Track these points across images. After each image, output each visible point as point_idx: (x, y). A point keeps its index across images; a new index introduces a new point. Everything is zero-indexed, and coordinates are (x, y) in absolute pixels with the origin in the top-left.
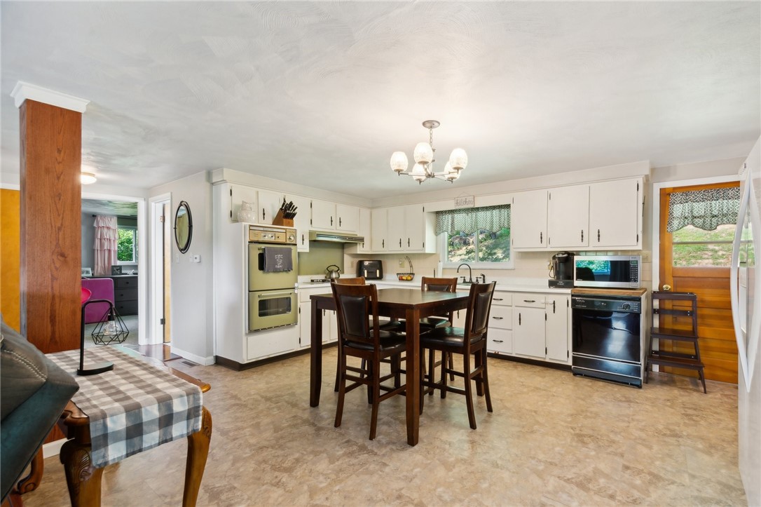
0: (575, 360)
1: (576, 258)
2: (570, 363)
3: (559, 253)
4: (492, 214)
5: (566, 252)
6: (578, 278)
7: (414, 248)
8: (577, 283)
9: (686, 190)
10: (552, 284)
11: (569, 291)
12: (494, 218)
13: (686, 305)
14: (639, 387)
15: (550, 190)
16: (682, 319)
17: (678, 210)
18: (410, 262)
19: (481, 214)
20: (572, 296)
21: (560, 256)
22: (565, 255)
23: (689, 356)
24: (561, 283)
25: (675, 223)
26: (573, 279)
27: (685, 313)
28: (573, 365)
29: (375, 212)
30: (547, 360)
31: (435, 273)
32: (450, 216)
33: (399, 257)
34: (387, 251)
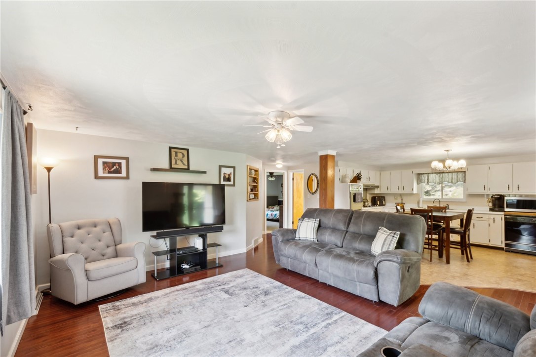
0: (507, 245)
1: (506, 198)
2: (503, 246)
3: (496, 195)
4: (452, 176)
5: (499, 195)
6: (507, 207)
7: (406, 191)
8: (506, 210)
10: (491, 210)
11: (503, 213)
12: (454, 178)
15: (489, 165)
20: (505, 215)
21: (496, 197)
22: (499, 196)
24: (497, 209)
26: (504, 208)
28: (505, 247)
29: (382, 173)
30: (490, 245)
31: (418, 203)
32: (426, 175)
33: (395, 195)
34: (389, 192)
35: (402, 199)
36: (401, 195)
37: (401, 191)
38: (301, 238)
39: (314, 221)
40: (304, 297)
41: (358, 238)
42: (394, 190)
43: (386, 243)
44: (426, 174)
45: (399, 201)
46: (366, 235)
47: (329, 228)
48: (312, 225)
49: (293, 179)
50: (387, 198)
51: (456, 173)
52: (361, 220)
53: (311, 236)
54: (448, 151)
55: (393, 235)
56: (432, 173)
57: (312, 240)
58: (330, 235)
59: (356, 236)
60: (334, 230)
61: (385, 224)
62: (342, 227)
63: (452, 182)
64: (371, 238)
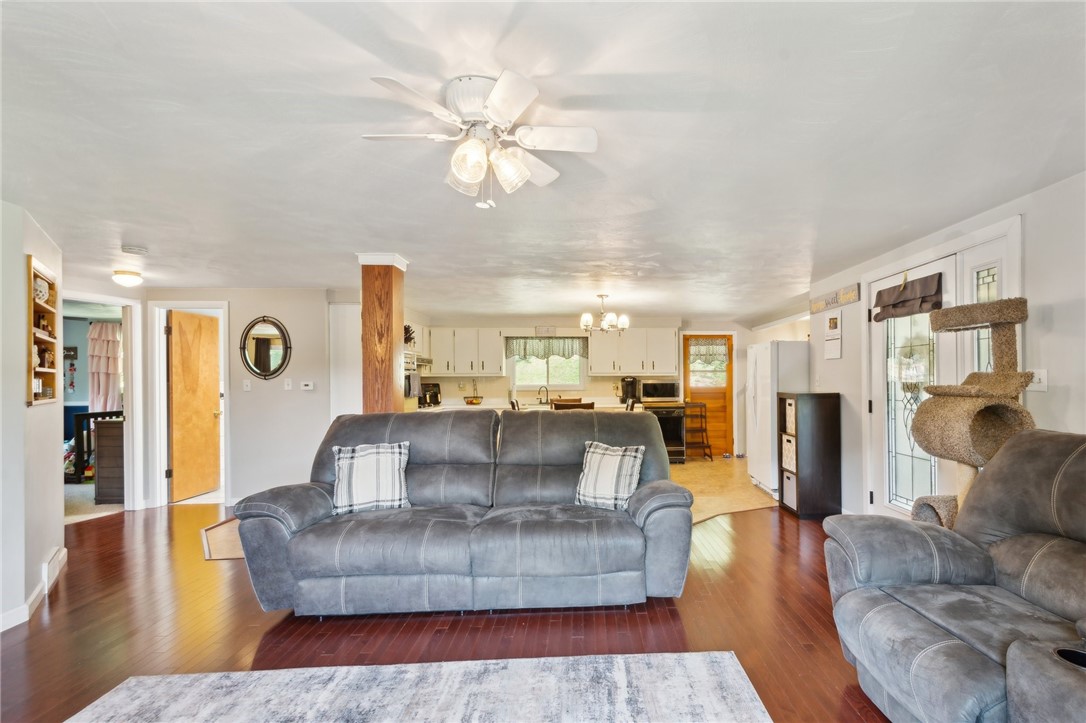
1: (640, 382)
3: (627, 377)
5: (631, 377)
6: (644, 395)
7: (488, 371)
8: (644, 399)
9: (697, 337)
12: (566, 348)
13: (697, 411)
14: (683, 463)
16: (695, 420)
17: (693, 349)
18: (475, 385)
19: (555, 342)
21: (626, 379)
22: (631, 379)
23: (699, 443)
25: (692, 358)
26: (638, 396)
27: (696, 416)
31: (510, 395)
32: (522, 341)
33: (459, 380)
34: (450, 373)
35: (475, 389)
36: (474, 380)
37: (477, 372)
38: (355, 508)
39: (397, 450)
40: (486, 671)
41: (535, 475)
42: (463, 370)
43: (624, 472)
44: (521, 338)
45: (469, 392)
46: (550, 465)
47: (442, 462)
48: (393, 460)
49: (169, 331)
50: (443, 387)
51: (570, 340)
52: (536, 433)
53: (393, 494)
54: (601, 296)
55: (633, 454)
56: (532, 338)
57: (397, 504)
58: (449, 481)
59: (528, 472)
60: (460, 467)
61: (597, 435)
62: (477, 454)
63: (564, 355)
64: (572, 469)
